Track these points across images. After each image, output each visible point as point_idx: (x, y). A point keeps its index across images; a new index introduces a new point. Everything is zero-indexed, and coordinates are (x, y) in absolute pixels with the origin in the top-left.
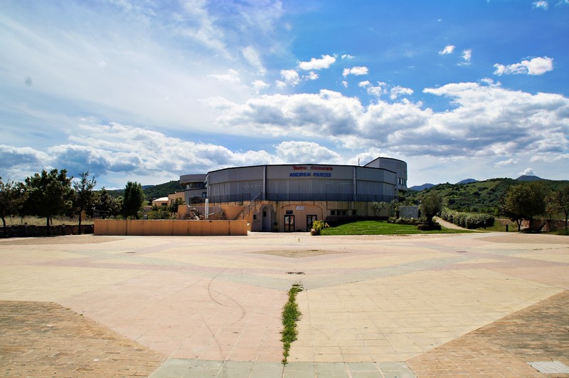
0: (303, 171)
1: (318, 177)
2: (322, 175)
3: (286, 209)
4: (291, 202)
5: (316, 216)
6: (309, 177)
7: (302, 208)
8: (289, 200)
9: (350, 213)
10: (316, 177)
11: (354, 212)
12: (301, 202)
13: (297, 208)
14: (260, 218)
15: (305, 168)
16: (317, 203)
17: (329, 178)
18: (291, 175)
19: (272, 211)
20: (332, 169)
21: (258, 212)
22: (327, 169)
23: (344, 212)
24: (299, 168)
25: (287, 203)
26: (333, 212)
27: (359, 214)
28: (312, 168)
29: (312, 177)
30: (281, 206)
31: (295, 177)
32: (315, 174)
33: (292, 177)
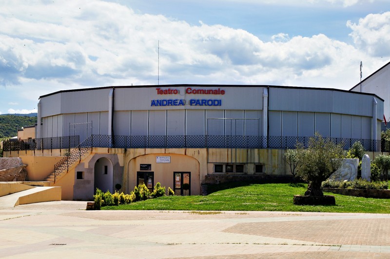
0: (173, 97)
1: (198, 107)
2: (205, 102)
3: (140, 161)
4: (148, 150)
5: (190, 173)
6: (182, 107)
7: (166, 160)
8: (145, 147)
9: (250, 170)
10: (193, 107)
11: (259, 167)
12: (163, 150)
13: (158, 160)
14: (89, 177)
15: (176, 92)
16: (190, 151)
17: (218, 107)
18: (153, 103)
19: (117, 165)
20: (223, 92)
21: (86, 166)
22: (216, 92)
23: (240, 167)
24: (166, 92)
25: (141, 151)
26: (218, 167)
27: (267, 170)
28: (187, 92)
29: (188, 106)
30: (131, 156)
31: (159, 108)
32: (192, 102)
33: (154, 108)
